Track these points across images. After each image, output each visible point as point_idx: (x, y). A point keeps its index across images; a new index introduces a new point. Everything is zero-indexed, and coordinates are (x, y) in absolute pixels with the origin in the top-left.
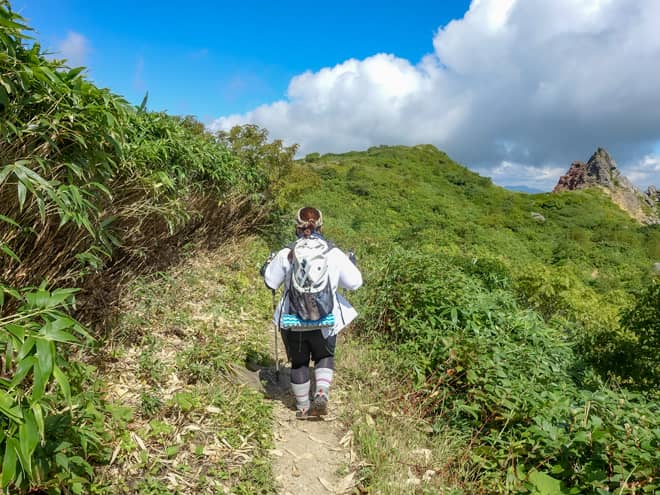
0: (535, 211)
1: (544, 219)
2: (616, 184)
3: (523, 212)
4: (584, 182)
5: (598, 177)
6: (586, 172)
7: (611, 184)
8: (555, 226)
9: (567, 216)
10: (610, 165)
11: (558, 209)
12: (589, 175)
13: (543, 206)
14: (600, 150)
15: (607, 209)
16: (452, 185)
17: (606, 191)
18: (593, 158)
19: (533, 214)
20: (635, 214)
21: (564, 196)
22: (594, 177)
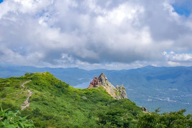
0: (84, 96)
1: (86, 99)
2: (107, 85)
3: (80, 97)
4: (98, 84)
5: (102, 83)
6: (98, 81)
7: (106, 85)
8: (90, 101)
9: (93, 97)
10: (105, 79)
11: (90, 95)
12: (99, 82)
13: (86, 94)
14: (102, 74)
15: (105, 94)
16: (57, 88)
17: (104, 87)
18: (100, 76)
19: (83, 97)
20: (113, 95)
21: (92, 90)
22: (101, 83)
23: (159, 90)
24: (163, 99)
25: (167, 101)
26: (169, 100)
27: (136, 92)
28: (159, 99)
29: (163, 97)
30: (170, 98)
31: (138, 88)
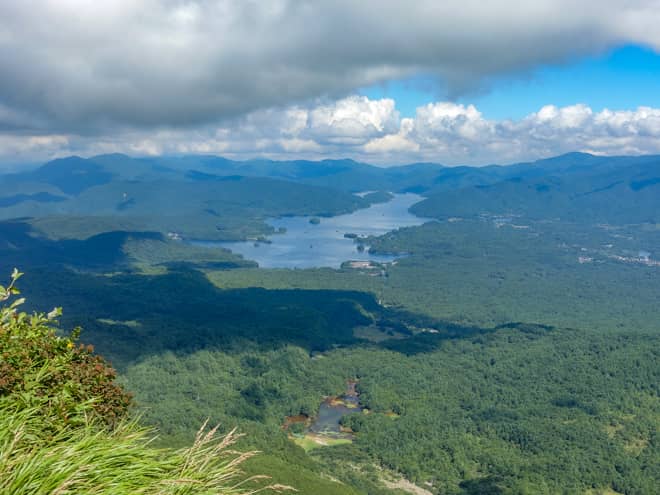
23: (612, 228)
24: (630, 256)
25: (642, 265)
26: (647, 260)
27: (537, 235)
28: (616, 257)
29: (626, 252)
30: (649, 254)
31: (545, 221)
